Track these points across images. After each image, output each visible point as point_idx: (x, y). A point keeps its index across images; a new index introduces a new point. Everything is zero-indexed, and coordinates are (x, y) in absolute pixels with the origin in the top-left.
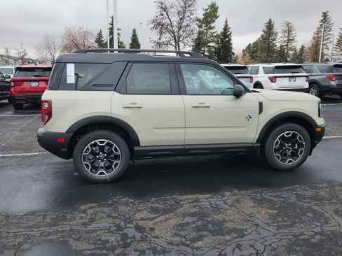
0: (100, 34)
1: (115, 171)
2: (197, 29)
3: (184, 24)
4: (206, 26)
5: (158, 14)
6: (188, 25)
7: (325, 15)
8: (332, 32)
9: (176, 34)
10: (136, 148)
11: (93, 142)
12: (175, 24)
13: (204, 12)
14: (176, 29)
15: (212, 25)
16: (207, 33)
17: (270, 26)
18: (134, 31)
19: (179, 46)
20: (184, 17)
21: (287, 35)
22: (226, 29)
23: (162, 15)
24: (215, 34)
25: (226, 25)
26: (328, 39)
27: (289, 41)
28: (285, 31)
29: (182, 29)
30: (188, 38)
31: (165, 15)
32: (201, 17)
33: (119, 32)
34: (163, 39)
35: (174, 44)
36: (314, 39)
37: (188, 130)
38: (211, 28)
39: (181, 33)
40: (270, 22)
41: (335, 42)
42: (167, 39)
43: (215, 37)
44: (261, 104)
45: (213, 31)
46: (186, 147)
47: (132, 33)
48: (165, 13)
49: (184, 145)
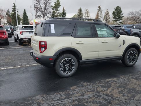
0: (8, 11)
1: (73, 71)
2: (52, 11)
3: (47, 8)
4: (56, 9)
5: (35, 3)
6: (48, 9)
7: (99, 7)
8: (102, 14)
9: (44, 12)
10: (80, 61)
11: (64, 59)
12: (43, 8)
13: (55, 4)
14: (43, 10)
15: (58, 9)
16: (56, 12)
17: (80, 11)
18: (25, 10)
19: (45, 18)
20: (47, 5)
21: (86, 14)
22: (64, 11)
23: (37, 3)
24: (60, 13)
25: (64, 10)
26: (101, 16)
27: (87, 17)
28: (86, 13)
29: (46, 10)
30: (48, 14)
31: (38, 4)
32: (54, 5)
33: (18, 10)
34: (38, 14)
35: (43, 16)
36: (96, 16)
38: (58, 10)
39: (46, 12)
40: (80, 9)
41: (103, 18)
42: (40, 14)
43: (60, 14)
44: (124, 41)
45: (59, 11)
46: (99, 59)
47: (24, 11)
48: (38, 3)
49: (98, 59)
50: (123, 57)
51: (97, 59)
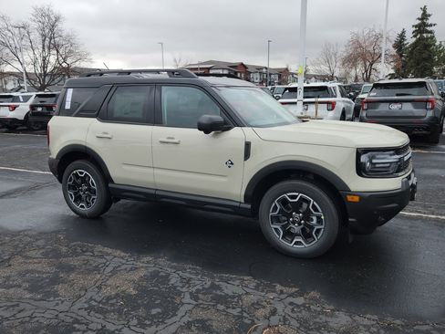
0: (402, 36)
1: (92, 206)
10: (110, 185)
11: (74, 172)
37: (157, 171)
44: (248, 145)
46: (157, 193)
49: (157, 190)
50: (249, 206)
51: (153, 192)
